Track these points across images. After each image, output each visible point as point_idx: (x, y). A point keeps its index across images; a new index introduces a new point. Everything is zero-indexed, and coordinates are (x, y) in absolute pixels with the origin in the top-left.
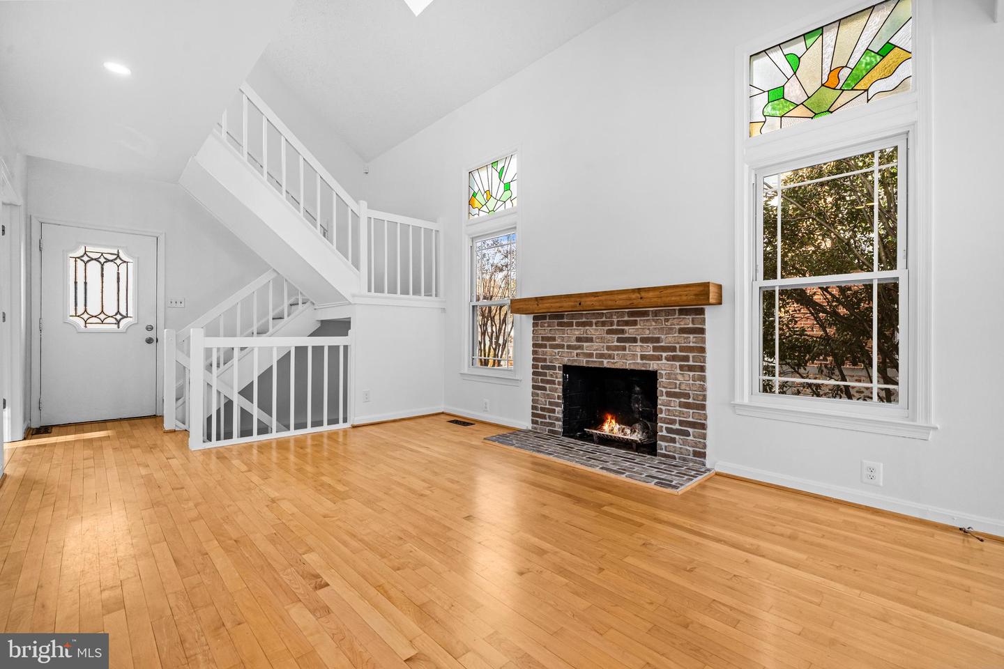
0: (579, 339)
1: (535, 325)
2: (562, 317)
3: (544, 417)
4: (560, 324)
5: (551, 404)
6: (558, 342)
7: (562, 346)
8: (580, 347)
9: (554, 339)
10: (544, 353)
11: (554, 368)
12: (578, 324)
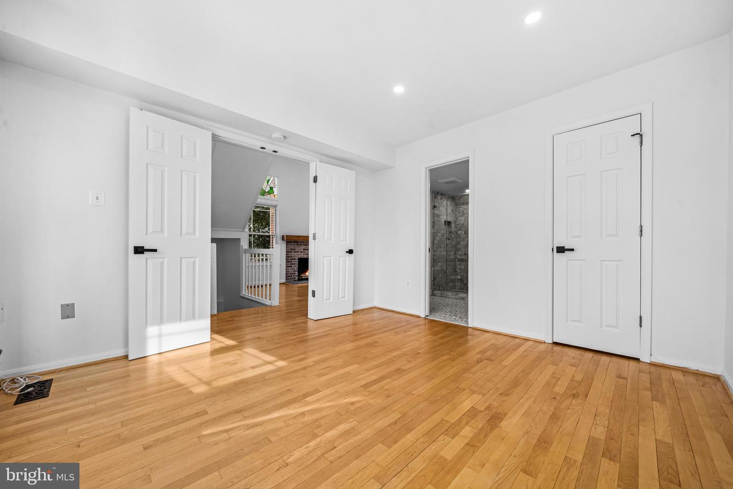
0: (304, 249)
1: (287, 245)
2: (298, 242)
3: (291, 276)
4: (297, 245)
5: (294, 271)
6: (297, 250)
7: (298, 252)
8: (305, 252)
9: (295, 249)
10: (292, 254)
11: (295, 259)
12: (304, 245)
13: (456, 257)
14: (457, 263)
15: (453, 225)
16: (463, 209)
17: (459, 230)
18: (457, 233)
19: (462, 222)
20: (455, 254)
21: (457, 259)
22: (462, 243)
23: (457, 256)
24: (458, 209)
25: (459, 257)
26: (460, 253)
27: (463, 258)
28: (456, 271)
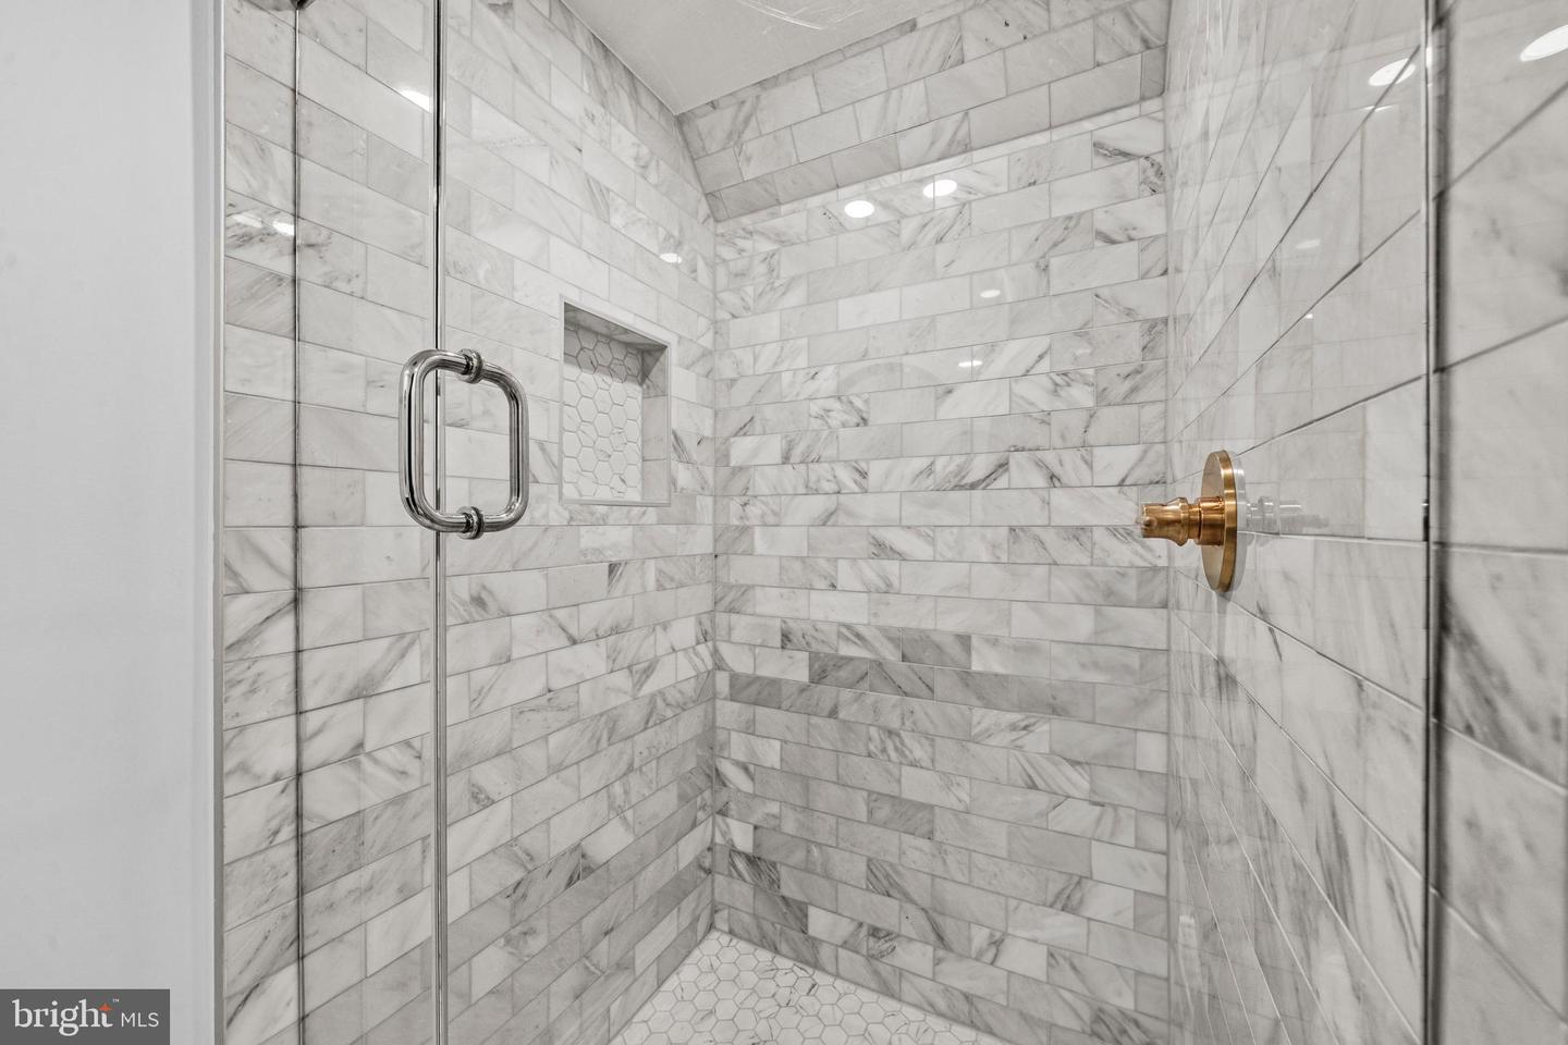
13: (719, 665)
14: (728, 712)
15: (679, 376)
16: (766, 247)
17: (742, 431)
18: (722, 458)
19: (763, 366)
20: (705, 637)
21: (722, 681)
22: (760, 546)
23: (726, 650)
24: (727, 253)
25: (740, 662)
26: (742, 626)
27: (768, 670)
28: (717, 778)
